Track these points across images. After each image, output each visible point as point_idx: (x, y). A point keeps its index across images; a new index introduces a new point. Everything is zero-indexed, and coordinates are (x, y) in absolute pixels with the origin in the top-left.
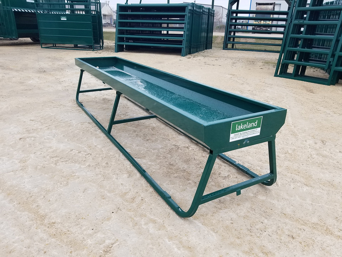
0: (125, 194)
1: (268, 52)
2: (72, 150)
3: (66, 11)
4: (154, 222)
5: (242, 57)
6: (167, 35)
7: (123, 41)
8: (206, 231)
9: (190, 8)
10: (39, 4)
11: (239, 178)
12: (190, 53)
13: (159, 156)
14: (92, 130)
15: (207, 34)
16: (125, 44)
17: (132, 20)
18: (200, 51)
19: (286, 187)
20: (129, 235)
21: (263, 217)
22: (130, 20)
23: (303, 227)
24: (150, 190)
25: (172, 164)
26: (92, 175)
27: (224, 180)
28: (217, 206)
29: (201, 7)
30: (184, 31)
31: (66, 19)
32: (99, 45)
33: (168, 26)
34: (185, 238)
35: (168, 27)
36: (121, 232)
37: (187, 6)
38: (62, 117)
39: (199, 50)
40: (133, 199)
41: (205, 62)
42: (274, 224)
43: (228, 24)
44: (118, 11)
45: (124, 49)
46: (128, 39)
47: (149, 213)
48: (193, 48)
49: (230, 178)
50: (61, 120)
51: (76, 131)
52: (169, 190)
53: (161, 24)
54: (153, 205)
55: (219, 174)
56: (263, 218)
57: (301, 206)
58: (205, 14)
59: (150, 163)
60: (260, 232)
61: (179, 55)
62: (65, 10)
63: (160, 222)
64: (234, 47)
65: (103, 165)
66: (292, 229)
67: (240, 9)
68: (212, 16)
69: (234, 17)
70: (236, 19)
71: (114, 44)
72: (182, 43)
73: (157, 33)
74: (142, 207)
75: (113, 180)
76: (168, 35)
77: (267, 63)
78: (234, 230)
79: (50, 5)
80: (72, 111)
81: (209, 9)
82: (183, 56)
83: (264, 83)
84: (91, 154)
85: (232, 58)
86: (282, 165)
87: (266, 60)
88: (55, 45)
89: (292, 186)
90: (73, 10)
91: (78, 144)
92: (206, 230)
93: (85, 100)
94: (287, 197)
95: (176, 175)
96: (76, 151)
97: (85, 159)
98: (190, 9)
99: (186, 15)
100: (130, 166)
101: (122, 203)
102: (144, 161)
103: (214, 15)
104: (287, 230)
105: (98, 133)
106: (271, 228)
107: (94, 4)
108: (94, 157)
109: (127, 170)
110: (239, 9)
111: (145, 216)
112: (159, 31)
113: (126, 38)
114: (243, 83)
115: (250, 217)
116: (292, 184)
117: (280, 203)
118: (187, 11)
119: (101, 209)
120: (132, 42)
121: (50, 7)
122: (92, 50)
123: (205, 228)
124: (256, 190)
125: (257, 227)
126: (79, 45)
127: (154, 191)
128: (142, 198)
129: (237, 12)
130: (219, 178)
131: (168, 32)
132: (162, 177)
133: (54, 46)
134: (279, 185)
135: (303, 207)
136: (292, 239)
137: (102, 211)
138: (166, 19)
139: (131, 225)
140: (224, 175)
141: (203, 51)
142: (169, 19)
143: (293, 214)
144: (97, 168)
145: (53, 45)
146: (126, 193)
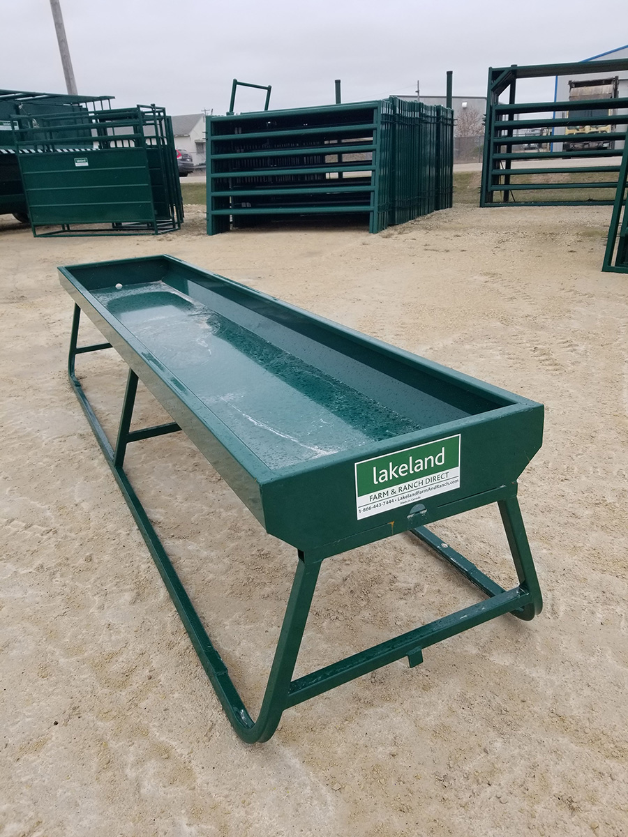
0: (108, 660)
1: (596, 205)
2: (12, 521)
3: (92, 144)
4: (164, 753)
5: (525, 224)
6: (338, 183)
7: (227, 206)
8: (309, 788)
9: (384, 111)
10: (26, 132)
11: (446, 592)
12: (392, 223)
13: (237, 530)
14: (82, 457)
15: (437, 171)
16: (231, 213)
17: (245, 152)
18: (419, 215)
19: (581, 621)
20: (79, 802)
21: (491, 730)
22: (240, 152)
23: (612, 763)
24: (183, 643)
25: (266, 555)
26: (38, 599)
27: (402, 602)
28: (360, 695)
29: (415, 106)
30: (373, 171)
31: (87, 164)
32: (171, 220)
33: (340, 158)
34: (239, 813)
35: (340, 163)
36: (60, 790)
37: (377, 108)
38: (19, 422)
39: (416, 213)
40: (128, 674)
41: (426, 245)
42: (522, 757)
43: (489, 141)
44: (209, 132)
45: (231, 225)
46: (239, 201)
47: (157, 724)
48: (399, 209)
49: (420, 595)
50: (16, 432)
51: (41, 463)
52: (236, 642)
53: (323, 155)
54: (176, 695)
55: (392, 582)
56: (492, 734)
57: (616, 688)
58: (427, 123)
59: (204, 553)
60: (475, 787)
61: (364, 230)
62: (91, 142)
63: (182, 755)
64: (510, 197)
65: (77, 565)
66: (573, 772)
67: (517, 101)
68: (447, 125)
69: (505, 124)
70: (510, 129)
71: (205, 215)
72: (369, 198)
73: (312, 178)
74: (143, 704)
75: (91, 611)
76: (341, 181)
77: (590, 234)
78: (393, 781)
79: (51, 131)
80: (52, 405)
81: (438, 109)
82: (373, 232)
83: (572, 293)
84: (56, 532)
85: (496, 229)
86: (581, 545)
87: (588, 228)
88: (68, 228)
89: (599, 616)
90: (104, 142)
91: (32, 502)
92: (308, 782)
93: (92, 370)
94: (579, 656)
95: (267, 590)
96: (20, 523)
97: (36, 548)
98: (386, 115)
99: (376, 129)
100: (149, 564)
101: (89, 689)
102: (190, 548)
103: (452, 122)
104: (560, 778)
105: (96, 465)
106: (510, 772)
107: (153, 122)
108: (62, 540)
109: (137, 577)
110: (516, 103)
111: (145, 733)
112: (318, 174)
113: (234, 198)
114: (514, 295)
115: (453, 729)
116: (600, 608)
117: (554, 678)
118: (377, 118)
119: (27, 711)
120: (249, 208)
121: (51, 138)
122: (153, 234)
123: (308, 775)
124: (487, 632)
125: (467, 768)
126: (123, 224)
127: (191, 648)
128: (151, 674)
129: (513, 110)
130: (388, 596)
131: (340, 174)
132: (227, 597)
133: (66, 229)
134: (561, 614)
135: (620, 691)
136: (569, 812)
137: (30, 716)
138: (336, 142)
139: (94, 769)
140: (405, 585)
141: (429, 215)
142: (343, 141)
143: (587, 715)
144: (58, 575)
145: (64, 228)
146: (112, 656)
